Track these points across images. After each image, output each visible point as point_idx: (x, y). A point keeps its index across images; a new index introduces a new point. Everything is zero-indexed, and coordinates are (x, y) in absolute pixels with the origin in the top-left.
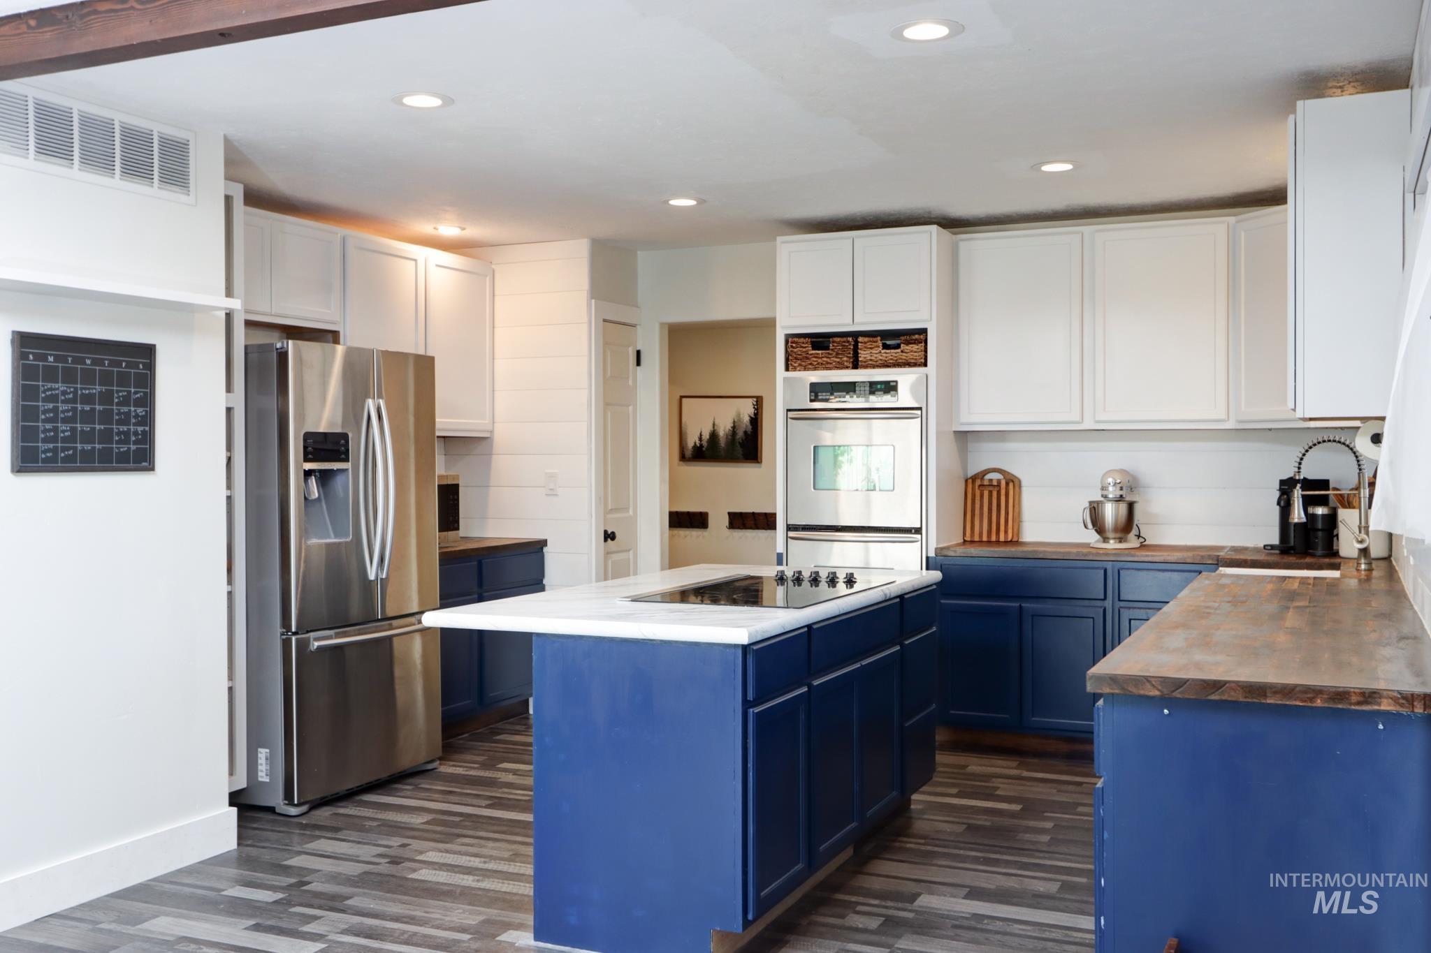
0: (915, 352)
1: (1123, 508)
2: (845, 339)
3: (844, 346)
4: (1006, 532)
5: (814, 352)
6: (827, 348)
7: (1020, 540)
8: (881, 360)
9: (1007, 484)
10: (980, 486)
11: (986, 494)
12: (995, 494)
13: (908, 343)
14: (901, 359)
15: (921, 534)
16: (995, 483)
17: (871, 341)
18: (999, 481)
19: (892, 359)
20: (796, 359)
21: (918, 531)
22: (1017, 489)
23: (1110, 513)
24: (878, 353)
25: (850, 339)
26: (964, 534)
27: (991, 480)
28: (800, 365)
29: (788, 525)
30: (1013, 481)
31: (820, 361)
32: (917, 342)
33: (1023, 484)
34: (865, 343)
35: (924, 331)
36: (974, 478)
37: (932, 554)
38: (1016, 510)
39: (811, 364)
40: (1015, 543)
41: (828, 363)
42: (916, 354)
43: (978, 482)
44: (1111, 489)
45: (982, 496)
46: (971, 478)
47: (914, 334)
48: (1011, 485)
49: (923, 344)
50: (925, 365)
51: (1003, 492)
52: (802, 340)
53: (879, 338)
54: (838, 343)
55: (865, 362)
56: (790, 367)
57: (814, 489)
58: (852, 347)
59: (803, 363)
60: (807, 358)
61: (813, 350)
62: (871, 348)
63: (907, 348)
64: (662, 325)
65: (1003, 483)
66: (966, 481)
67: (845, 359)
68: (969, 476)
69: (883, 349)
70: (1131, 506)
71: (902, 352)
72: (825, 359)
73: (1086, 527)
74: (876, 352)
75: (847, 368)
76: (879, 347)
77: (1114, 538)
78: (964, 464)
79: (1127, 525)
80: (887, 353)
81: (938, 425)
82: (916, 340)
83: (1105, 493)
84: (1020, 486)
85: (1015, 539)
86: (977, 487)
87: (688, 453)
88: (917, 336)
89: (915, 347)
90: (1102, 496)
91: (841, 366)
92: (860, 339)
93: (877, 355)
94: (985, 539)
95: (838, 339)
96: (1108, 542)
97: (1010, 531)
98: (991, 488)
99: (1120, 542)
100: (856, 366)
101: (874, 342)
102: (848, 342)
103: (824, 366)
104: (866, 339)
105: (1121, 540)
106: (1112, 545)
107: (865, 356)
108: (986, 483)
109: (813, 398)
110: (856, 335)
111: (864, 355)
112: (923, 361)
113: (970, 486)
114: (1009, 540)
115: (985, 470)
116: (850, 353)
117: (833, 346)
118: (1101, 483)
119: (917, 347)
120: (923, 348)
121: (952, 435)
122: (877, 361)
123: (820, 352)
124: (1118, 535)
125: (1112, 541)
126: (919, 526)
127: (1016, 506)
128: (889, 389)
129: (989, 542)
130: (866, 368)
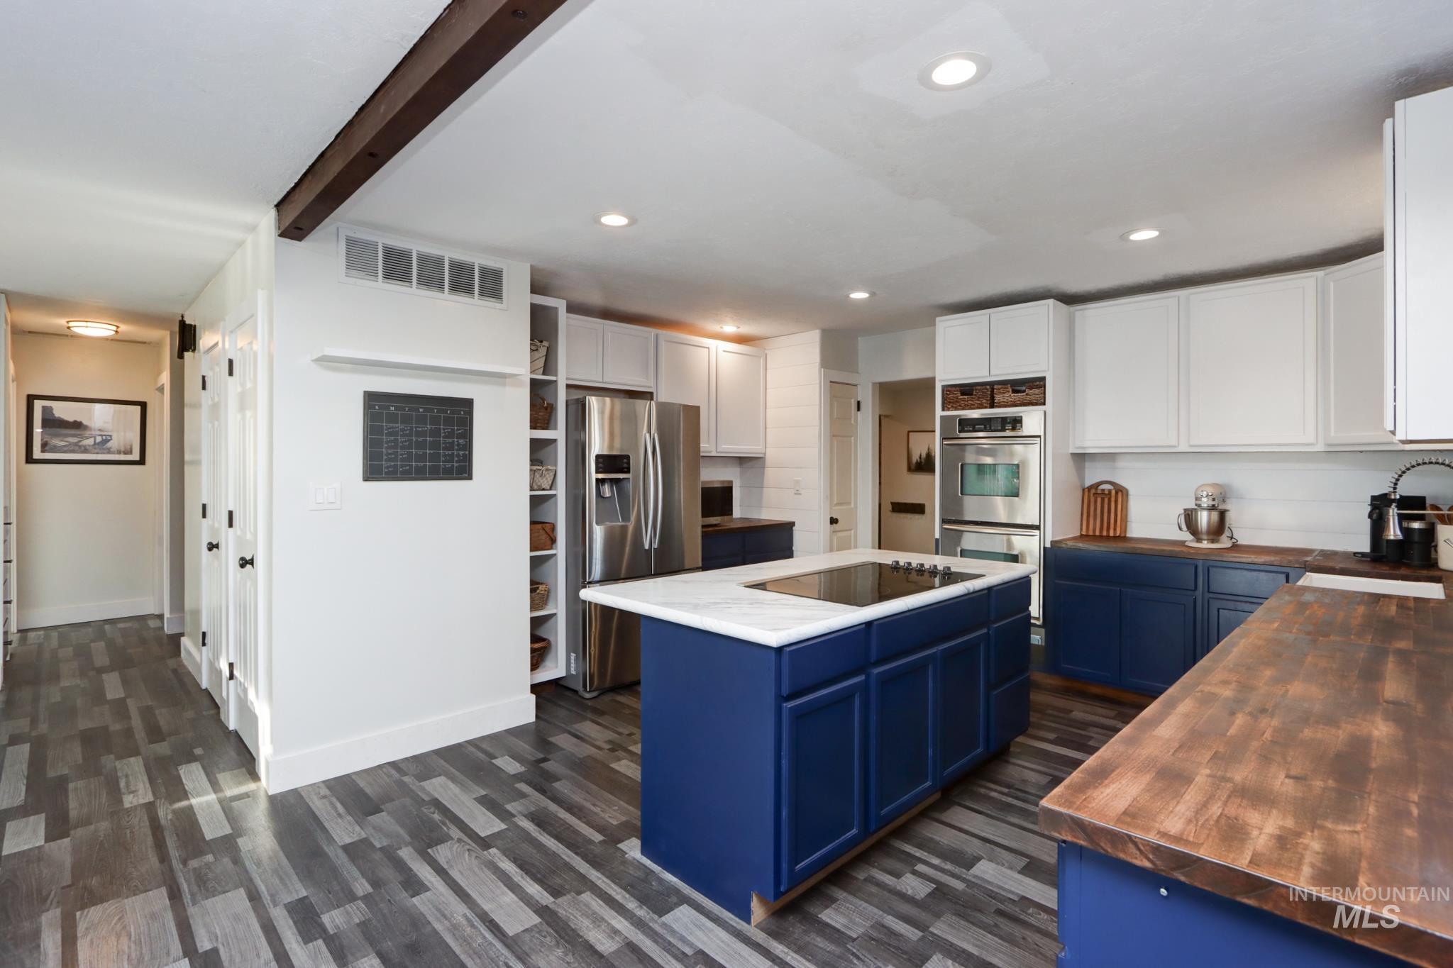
0: (1036, 395)
1: (1215, 515)
2: (984, 387)
3: (984, 392)
4: (1115, 529)
5: (962, 397)
6: (972, 395)
7: (1128, 535)
8: (1011, 401)
9: (1117, 493)
10: (1094, 494)
11: (1099, 500)
12: (1106, 500)
13: (1031, 388)
14: (1027, 400)
15: (1040, 530)
16: (1107, 492)
17: (1003, 388)
18: (1110, 491)
19: (1019, 400)
20: (950, 402)
21: (1038, 528)
22: (1125, 496)
23: (1204, 519)
24: (1010, 396)
25: (988, 387)
26: (1081, 529)
27: (1103, 490)
28: (952, 407)
29: (942, 519)
30: (1121, 491)
31: (966, 403)
32: (1038, 387)
33: (1131, 492)
34: (999, 389)
35: (1043, 379)
36: (1090, 488)
37: (1048, 545)
38: (1124, 513)
39: (960, 406)
40: (1123, 538)
41: (972, 405)
43: (1093, 491)
44: (1204, 500)
45: (1096, 502)
46: (1088, 488)
47: (1036, 382)
48: (1120, 494)
49: (1043, 389)
50: (1044, 404)
51: (1113, 499)
52: (954, 389)
53: (1009, 386)
54: (979, 390)
55: (999, 403)
56: (946, 408)
57: (961, 494)
58: (989, 393)
59: (955, 406)
60: (957, 402)
61: (962, 395)
62: (1004, 393)
63: (1030, 391)
64: (874, 384)
65: (1113, 492)
66: (1083, 490)
67: (984, 401)
68: (1086, 486)
69: (1013, 393)
70: (1222, 514)
71: (1027, 395)
72: (970, 402)
73: (1180, 529)
74: (1008, 395)
75: (986, 407)
76: (1009, 392)
77: (1208, 540)
78: (1081, 476)
79: (1219, 529)
80: (1015, 396)
81: (1054, 448)
82: (1036, 385)
83: (1198, 502)
84: (1127, 495)
85: (1123, 535)
86: (1092, 495)
87: (913, 467)
88: (1038, 383)
89: (1037, 391)
90: (1196, 505)
91: (981, 407)
92: (995, 387)
93: (1008, 398)
94: (1097, 533)
95: (979, 387)
96: (1202, 542)
97: (1118, 529)
98: (1103, 496)
99: (1213, 543)
100: (992, 406)
101: (1006, 388)
102: (987, 389)
103: (969, 407)
104: (1000, 387)
105: (1213, 541)
106: (1205, 545)
108: (1099, 492)
109: (960, 429)
110: (992, 384)
111: (998, 398)
112: (1042, 401)
113: (1086, 494)
114: (1118, 535)
115: (1100, 482)
116: (988, 397)
117: (976, 392)
118: (1195, 495)
120: (1042, 392)
121: (1070, 455)
122: (1008, 402)
123: (966, 397)
124: (1211, 537)
125: (1205, 542)
126: (1038, 524)
127: (1124, 510)
128: (1016, 422)
129: (1101, 536)
130: (1000, 407)
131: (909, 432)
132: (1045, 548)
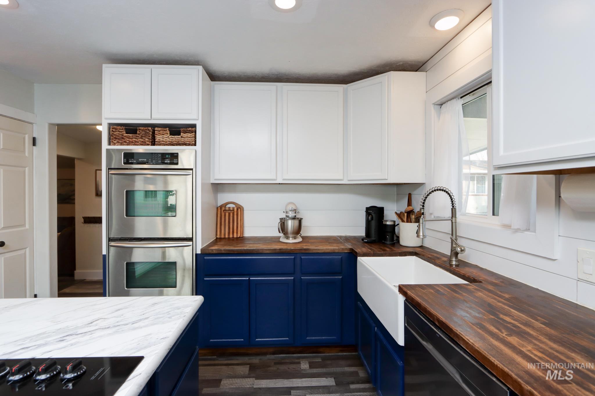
0: (190, 138)
1: (296, 222)
2: (147, 128)
3: (146, 132)
4: (237, 233)
5: (127, 135)
6: (136, 133)
7: (244, 236)
8: (169, 141)
9: (237, 209)
10: (224, 210)
11: (227, 214)
12: (231, 214)
13: (185, 132)
14: (181, 141)
15: (193, 241)
16: (231, 209)
17: (162, 130)
18: (233, 208)
19: (175, 141)
20: (115, 138)
21: (191, 239)
22: (242, 211)
23: (291, 225)
24: (167, 137)
25: (150, 129)
26: (216, 235)
27: (229, 208)
28: (118, 142)
29: (109, 238)
30: (240, 208)
31: (131, 140)
32: (192, 132)
33: (245, 209)
34: (159, 131)
35: (194, 126)
36: (221, 207)
37: (199, 252)
38: (242, 222)
39: (125, 142)
40: (241, 239)
41: (136, 142)
42: (190, 139)
43: (223, 209)
44: (290, 213)
45: (225, 215)
46: (220, 206)
47: (188, 127)
48: (239, 210)
49: (194, 133)
50: (195, 145)
51: (235, 213)
52: (119, 127)
53: (168, 129)
54: (143, 130)
55: (159, 142)
56: (112, 143)
57: (126, 216)
58: (151, 133)
59: (120, 141)
60: (123, 138)
61: (127, 133)
62: (163, 134)
63: (184, 135)
64: (51, 125)
65: (235, 209)
66: (217, 208)
67: (147, 140)
68: (219, 205)
69: (170, 135)
70: (300, 221)
71: (181, 137)
72: (134, 139)
73: (280, 232)
74: (166, 136)
75: (148, 145)
76: (168, 134)
77: (292, 237)
78: (216, 200)
79: (298, 231)
80: (172, 138)
81: (202, 179)
82: (190, 131)
83: (287, 215)
84: (243, 210)
85: (241, 236)
86: (223, 211)
88: (190, 129)
89: (189, 135)
90: (286, 216)
91: (144, 144)
92: (156, 129)
93: (166, 139)
94: (227, 236)
95: (143, 128)
96: (289, 239)
97: (239, 232)
98: (229, 212)
99: (295, 239)
100: (153, 143)
101: (165, 131)
102: (149, 130)
103: (133, 143)
104: (160, 129)
105: (295, 238)
106: (291, 241)
107: (159, 138)
108: (227, 209)
109: (125, 161)
110: (153, 126)
111: (158, 138)
112: (194, 143)
113: (219, 210)
114: (239, 237)
115: (227, 203)
116: (150, 137)
117: (139, 132)
118: (285, 210)
119: (191, 135)
120: (194, 136)
121: (210, 184)
122: (166, 142)
123: (131, 135)
124: (294, 236)
125: (291, 239)
126: (191, 237)
127: (242, 220)
128: (174, 158)
129: (229, 238)
130: (160, 145)
131: (96, 170)
132: (196, 255)
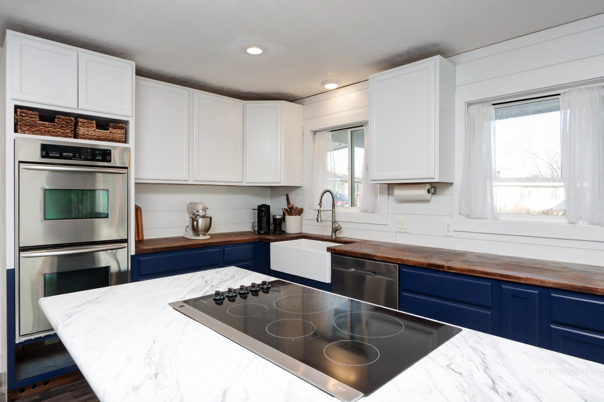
0: (120, 134)
1: (207, 220)
2: (68, 118)
3: (68, 122)
5: (41, 122)
6: (54, 122)
8: (95, 135)
13: (115, 128)
14: (109, 137)
17: (88, 122)
19: (103, 136)
20: (24, 125)
23: (201, 223)
24: (93, 131)
25: (73, 119)
31: (46, 129)
32: (122, 128)
34: (84, 123)
35: (126, 122)
41: (53, 132)
42: (119, 135)
47: (119, 123)
49: (126, 130)
50: (126, 142)
52: (29, 112)
53: (94, 122)
54: (63, 120)
55: (84, 135)
56: (19, 130)
58: (73, 124)
59: (32, 129)
60: (35, 126)
61: (40, 120)
62: (88, 127)
63: (114, 130)
67: (67, 131)
69: (96, 129)
71: (110, 132)
72: (51, 129)
74: (93, 130)
75: (70, 137)
76: (94, 127)
77: (202, 234)
80: (99, 132)
82: (120, 127)
88: (121, 125)
89: (119, 131)
91: (63, 135)
92: (80, 120)
93: (93, 132)
95: (63, 117)
100: (75, 137)
101: (91, 123)
102: (71, 120)
103: (50, 133)
104: (85, 121)
106: (201, 237)
107: (84, 131)
109: (44, 154)
110: (77, 116)
111: (82, 130)
112: (124, 140)
116: (72, 128)
117: (58, 121)
119: (121, 131)
120: (124, 132)
122: (92, 136)
123: (47, 123)
125: (201, 236)
126: (127, 238)
128: (106, 155)
132: (131, 256)
